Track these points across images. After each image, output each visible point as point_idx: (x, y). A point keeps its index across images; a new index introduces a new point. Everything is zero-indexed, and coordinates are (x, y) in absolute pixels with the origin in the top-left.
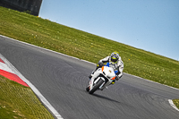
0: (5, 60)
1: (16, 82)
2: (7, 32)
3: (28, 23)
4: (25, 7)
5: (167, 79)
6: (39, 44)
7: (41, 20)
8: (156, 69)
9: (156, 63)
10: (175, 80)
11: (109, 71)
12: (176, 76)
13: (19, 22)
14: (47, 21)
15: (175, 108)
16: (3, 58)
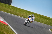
2: (2, 10)
3: (8, 7)
4: (7, 3)
5: (49, 23)
8: (45, 20)
9: (45, 18)
11: (30, 19)
12: (51, 22)
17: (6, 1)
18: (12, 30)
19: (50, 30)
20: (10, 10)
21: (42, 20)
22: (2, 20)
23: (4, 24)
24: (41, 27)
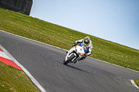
0: (4, 50)
1: (12, 66)
3: (22, 21)
4: (20, 9)
5: (130, 64)
6: (30, 37)
7: (32, 18)
8: (121, 56)
9: (121, 51)
10: (136, 65)
12: (137, 62)
13: (15, 20)
14: (36, 19)
15: (136, 86)
16: (2, 48)
17: (15, 4)
18: (33, 84)
19: (132, 81)
20: (26, 29)
21: (112, 55)
22: (4, 54)
23: (10, 67)
24: (110, 73)
